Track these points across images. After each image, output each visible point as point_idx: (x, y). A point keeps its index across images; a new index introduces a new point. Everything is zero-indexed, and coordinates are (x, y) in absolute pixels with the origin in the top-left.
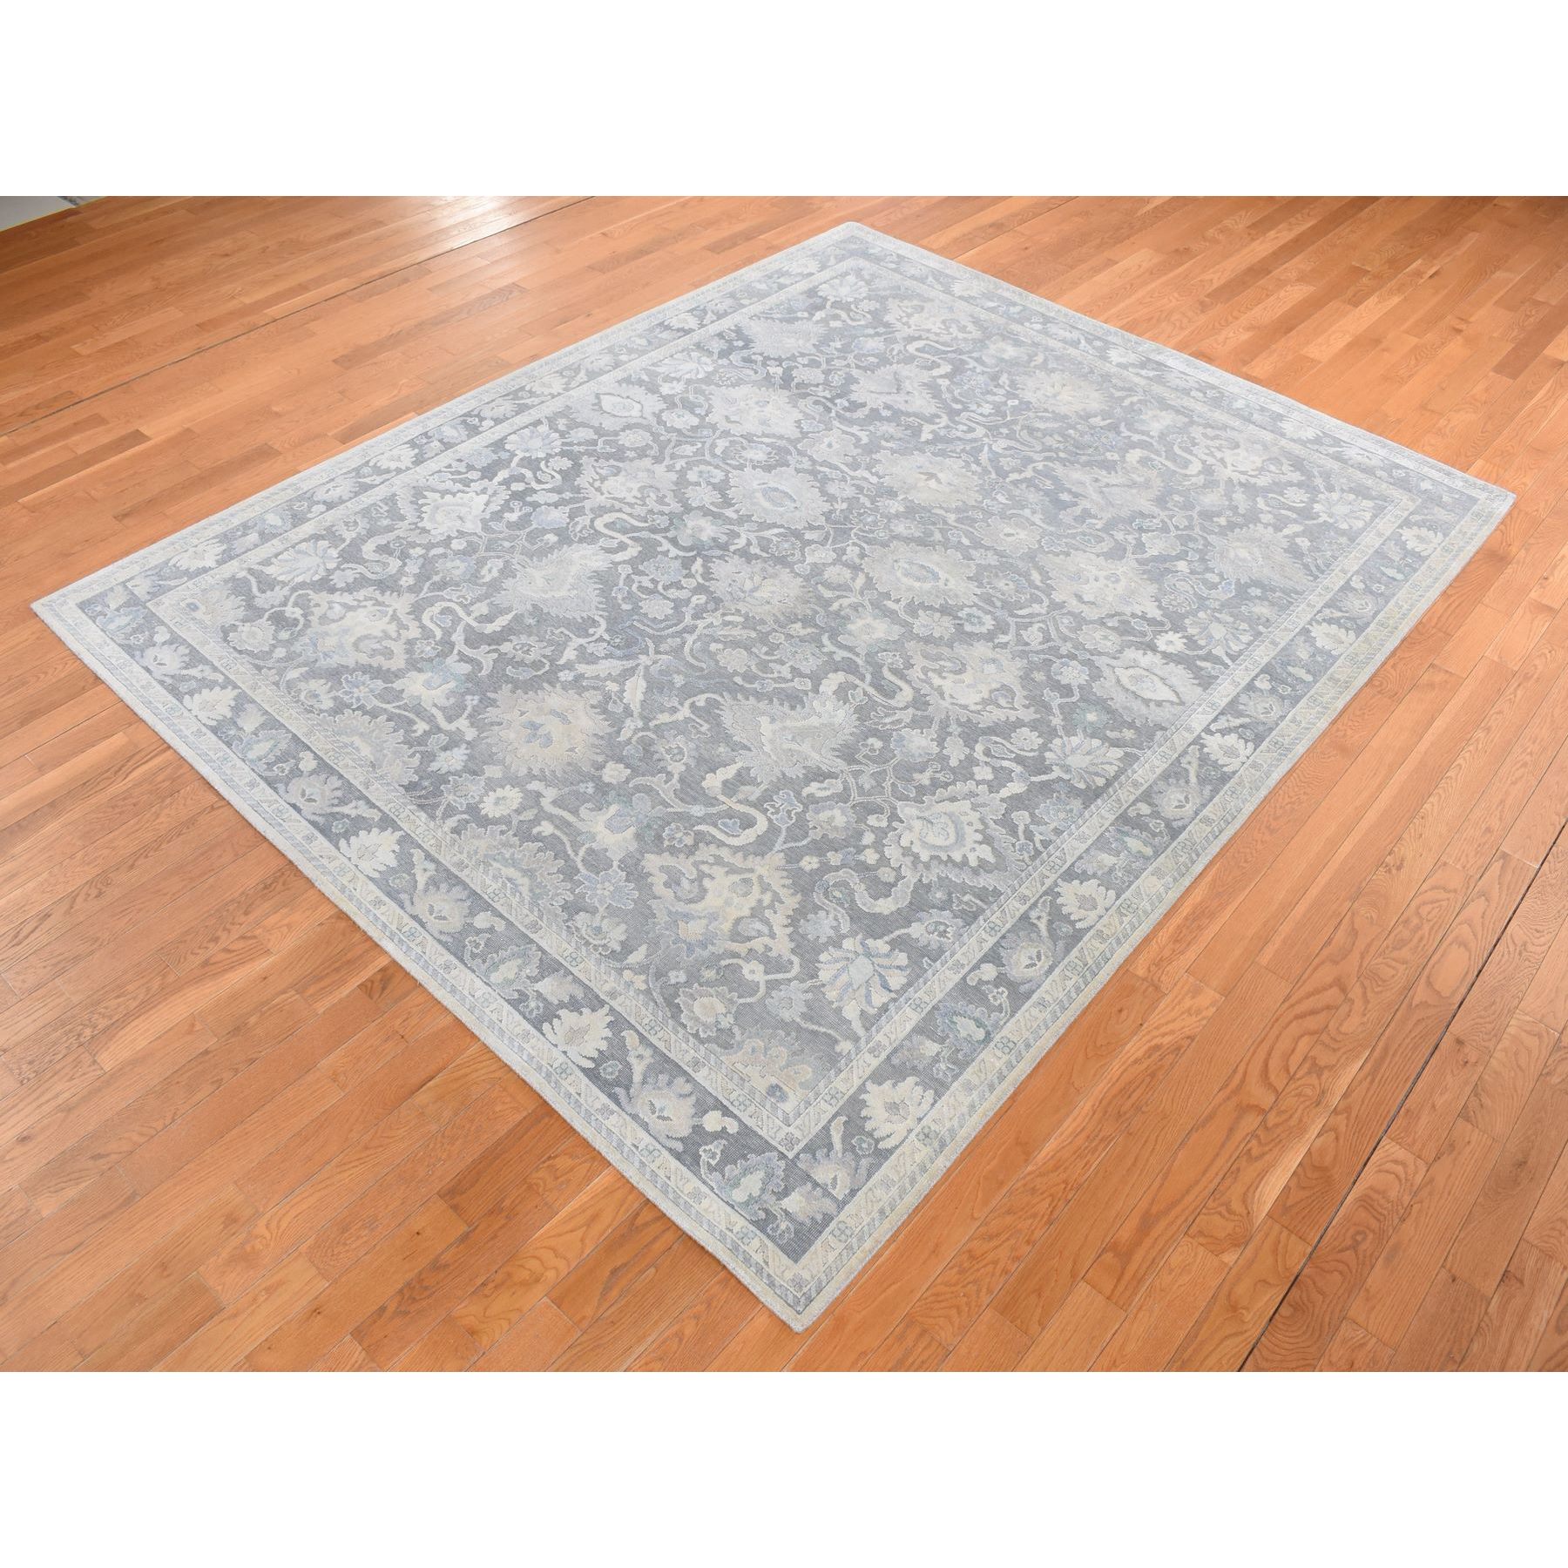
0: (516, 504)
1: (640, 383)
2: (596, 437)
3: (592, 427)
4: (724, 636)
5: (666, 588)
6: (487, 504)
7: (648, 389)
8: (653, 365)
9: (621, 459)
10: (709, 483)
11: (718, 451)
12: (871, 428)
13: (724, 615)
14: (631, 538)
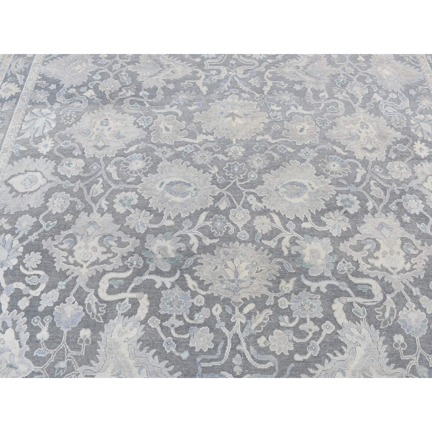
0: (36, 321)
1: (23, 154)
2: (35, 219)
3: (25, 212)
4: (258, 327)
5: (191, 317)
6: (17, 337)
7: (32, 156)
8: (19, 135)
9: (67, 227)
10: (134, 207)
11: (115, 176)
12: (174, 102)
13: (241, 310)
14: (134, 290)
